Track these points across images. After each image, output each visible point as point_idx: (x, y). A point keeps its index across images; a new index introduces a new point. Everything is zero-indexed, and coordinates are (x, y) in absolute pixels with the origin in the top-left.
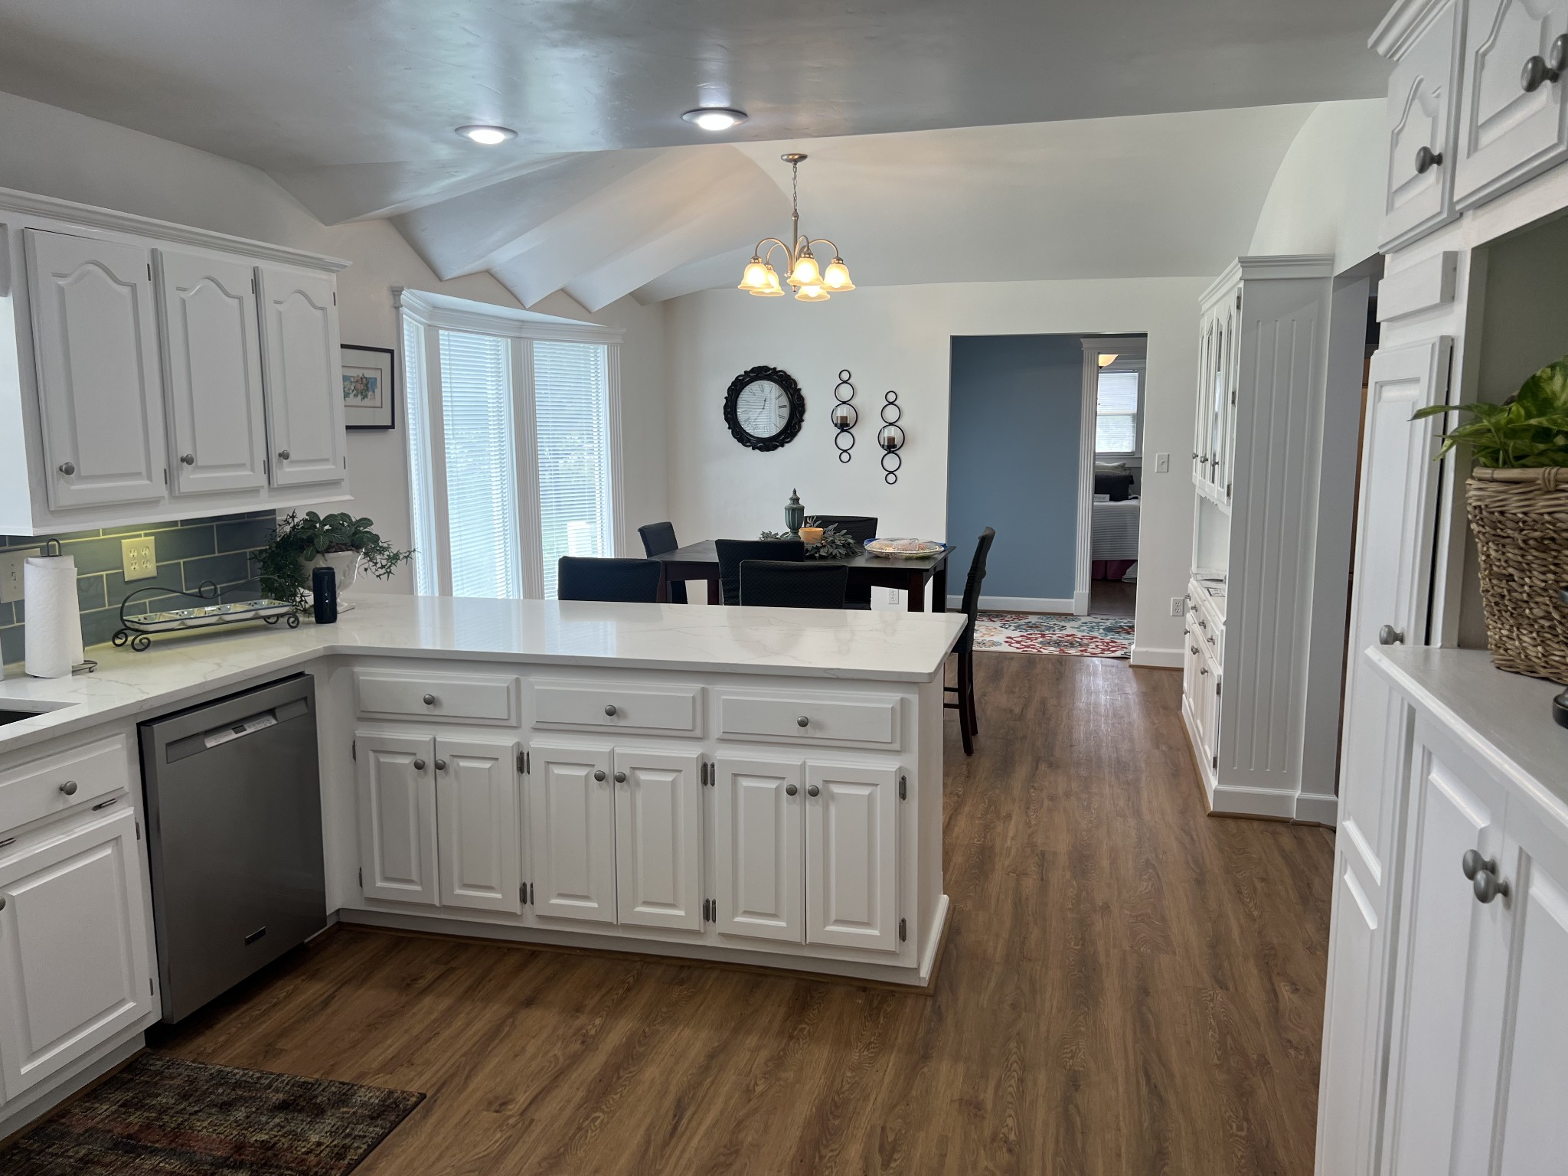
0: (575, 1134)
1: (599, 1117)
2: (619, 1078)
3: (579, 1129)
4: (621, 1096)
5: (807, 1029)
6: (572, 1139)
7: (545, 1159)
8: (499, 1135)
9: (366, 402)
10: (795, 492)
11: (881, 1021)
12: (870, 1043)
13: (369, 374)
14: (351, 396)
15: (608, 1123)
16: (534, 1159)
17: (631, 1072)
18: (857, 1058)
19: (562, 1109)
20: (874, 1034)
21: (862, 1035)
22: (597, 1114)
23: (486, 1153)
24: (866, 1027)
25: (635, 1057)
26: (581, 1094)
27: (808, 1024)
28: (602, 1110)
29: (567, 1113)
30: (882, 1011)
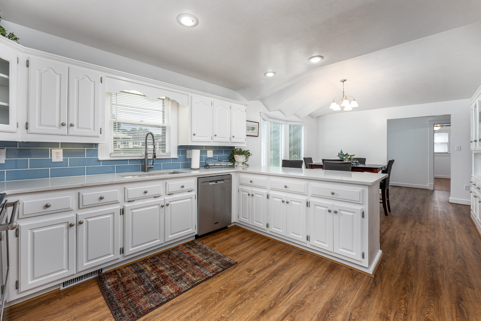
0: (264, 284)
1: (271, 281)
2: (279, 273)
3: (265, 283)
4: (278, 278)
5: (332, 276)
6: (262, 285)
7: (254, 287)
8: (247, 278)
9: (253, 131)
10: (341, 150)
11: (355, 280)
12: (351, 286)
13: (254, 126)
14: (250, 130)
15: (272, 284)
16: (252, 287)
17: (282, 273)
18: (346, 289)
19: (263, 276)
20: (353, 283)
21: (348, 282)
22: (270, 281)
23: (243, 281)
24: (350, 280)
25: (284, 269)
26: (269, 274)
27: (332, 275)
28: (272, 280)
29: (264, 278)
30: (356, 277)
